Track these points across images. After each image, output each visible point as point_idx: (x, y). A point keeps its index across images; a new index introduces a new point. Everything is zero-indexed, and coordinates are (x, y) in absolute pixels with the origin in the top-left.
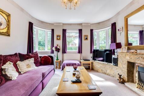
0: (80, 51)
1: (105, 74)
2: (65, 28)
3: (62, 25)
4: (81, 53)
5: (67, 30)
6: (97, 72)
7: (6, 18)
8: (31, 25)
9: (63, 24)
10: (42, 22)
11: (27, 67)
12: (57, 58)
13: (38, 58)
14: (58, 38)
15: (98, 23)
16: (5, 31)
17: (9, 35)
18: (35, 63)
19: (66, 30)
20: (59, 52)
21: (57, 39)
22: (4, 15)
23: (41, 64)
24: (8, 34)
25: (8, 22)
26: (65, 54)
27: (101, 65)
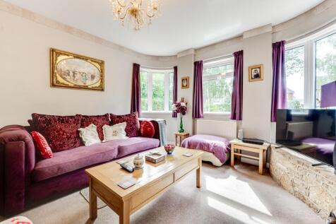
0: (237, 114)
1: (303, 200)
2: (199, 60)
3: (193, 52)
4: (240, 119)
5: (206, 62)
6: (280, 185)
7: (99, 67)
8: (136, 68)
9: (196, 50)
10: (158, 58)
11: (113, 135)
12: (181, 127)
13: (135, 124)
14: (185, 84)
15: (306, 13)
16: (98, 85)
17: (103, 90)
18: (126, 130)
19: (202, 61)
20: (184, 114)
21: (183, 86)
22: (97, 65)
23: (139, 134)
24: (101, 89)
25: (102, 71)
26: (198, 121)
27: (292, 166)
